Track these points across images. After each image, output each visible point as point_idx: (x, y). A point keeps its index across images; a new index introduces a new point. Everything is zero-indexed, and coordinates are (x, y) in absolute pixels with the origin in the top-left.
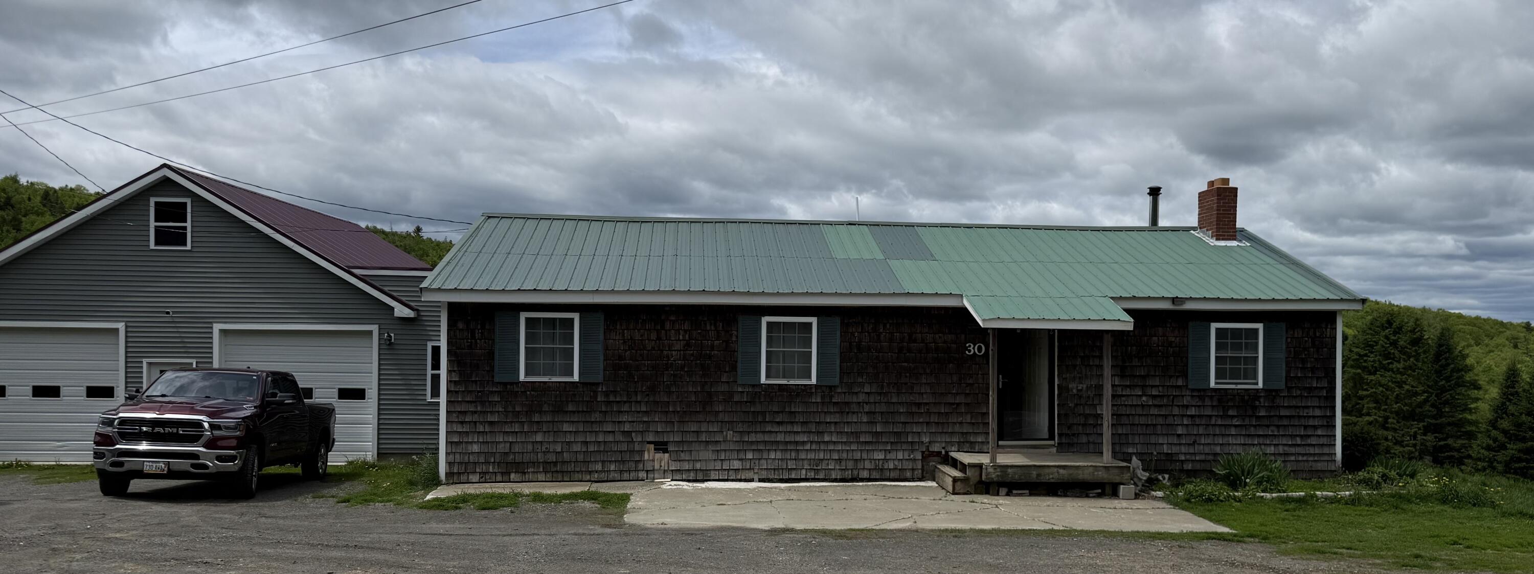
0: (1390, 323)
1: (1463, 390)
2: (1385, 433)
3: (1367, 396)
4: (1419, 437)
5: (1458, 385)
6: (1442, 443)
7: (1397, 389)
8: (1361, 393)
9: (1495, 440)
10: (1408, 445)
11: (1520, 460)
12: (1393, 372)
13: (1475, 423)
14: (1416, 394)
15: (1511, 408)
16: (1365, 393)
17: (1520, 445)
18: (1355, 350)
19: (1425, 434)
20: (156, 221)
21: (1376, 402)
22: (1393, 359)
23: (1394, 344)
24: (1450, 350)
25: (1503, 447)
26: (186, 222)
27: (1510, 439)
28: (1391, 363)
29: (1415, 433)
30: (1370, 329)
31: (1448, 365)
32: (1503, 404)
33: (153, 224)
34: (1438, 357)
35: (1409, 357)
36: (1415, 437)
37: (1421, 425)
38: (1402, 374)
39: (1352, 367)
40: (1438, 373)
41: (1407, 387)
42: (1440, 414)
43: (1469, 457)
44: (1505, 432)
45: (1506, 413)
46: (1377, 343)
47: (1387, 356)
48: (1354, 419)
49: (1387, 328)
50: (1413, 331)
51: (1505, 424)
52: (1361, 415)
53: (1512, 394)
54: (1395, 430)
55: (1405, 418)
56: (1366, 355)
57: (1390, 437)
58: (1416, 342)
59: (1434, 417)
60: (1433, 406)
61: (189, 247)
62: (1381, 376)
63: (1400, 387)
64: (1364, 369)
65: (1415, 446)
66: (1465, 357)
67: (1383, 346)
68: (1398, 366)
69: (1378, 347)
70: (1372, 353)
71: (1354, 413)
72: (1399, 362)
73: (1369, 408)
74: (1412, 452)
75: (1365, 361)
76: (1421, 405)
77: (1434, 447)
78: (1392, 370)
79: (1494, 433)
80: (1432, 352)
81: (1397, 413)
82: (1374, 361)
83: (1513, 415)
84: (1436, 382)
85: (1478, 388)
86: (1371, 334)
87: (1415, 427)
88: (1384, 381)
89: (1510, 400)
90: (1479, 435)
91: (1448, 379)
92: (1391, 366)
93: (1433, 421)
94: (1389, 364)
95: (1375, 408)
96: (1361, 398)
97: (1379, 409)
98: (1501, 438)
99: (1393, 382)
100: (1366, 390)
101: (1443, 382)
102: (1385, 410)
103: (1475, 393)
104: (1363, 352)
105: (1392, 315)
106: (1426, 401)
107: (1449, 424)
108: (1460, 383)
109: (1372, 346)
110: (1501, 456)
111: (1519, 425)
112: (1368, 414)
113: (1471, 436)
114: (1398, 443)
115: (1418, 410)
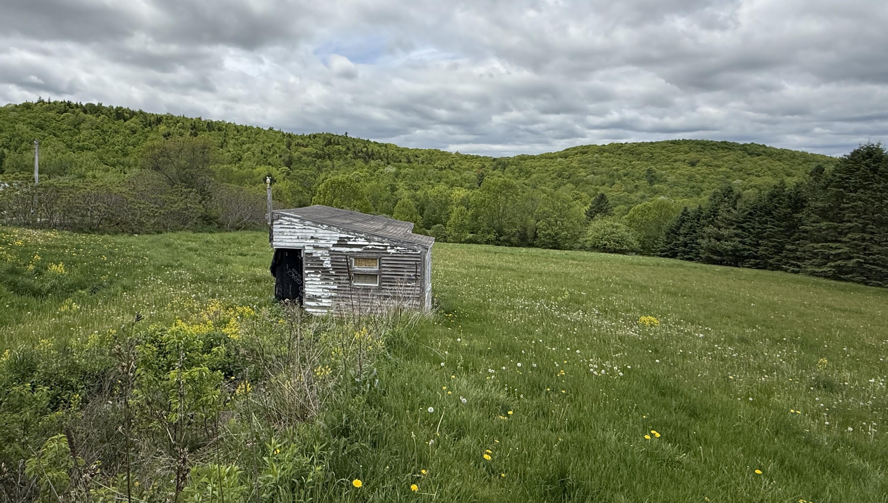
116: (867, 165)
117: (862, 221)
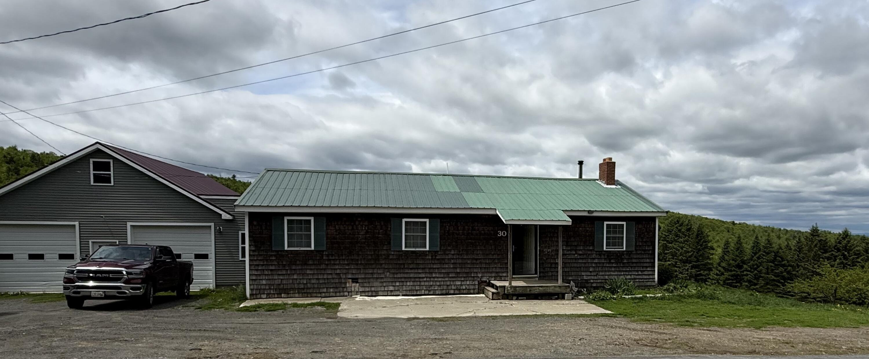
0: (678, 222)
1: (707, 250)
2: (676, 268)
3: (668, 253)
4: (689, 270)
5: (705, 248)
6: (698, 273)
7: (680, 250)
8: (666, 252)
9: (720, 271)
10: (684, 274)
11: (729, 279)
12: (679, 243)
13: (712, 264)
14: (688, 252)
15: (726, 258)
16: (668, 252)
17: (730, 273)
18: (664, 233)
19: (691, 269)
20: (94, 170)
21: (672, 255)
22: (679, 237)
23: (680, 231)
24: (702, 233)
25: (722, 274)
26: (110, 171)
27: (725, 271)
28: (679, 239)
29: (688, 269)
30: (670, 224)
31: (701, 239)
32: (723, 256)
33: (92, 172)
34: (697, 235)
35: (686, 236)
36: (688, 271)
37: (690, 265)
38: (683, 243)
39: (663, 240)
40: (698, 243)
41: (685, 249)
42: (698, 261)
43: (709, 278)
44: (724, 268)
45: (724, 260)
46: (673, 230)
47: (677, 236)
48: (663, 263)
49: (677, 224)
50: (687, 225)
51: (723, 264)
52: (666, 261)
53: (726, 252)
54: (679, 267)
55: (684, 262)
56: (668, 235)
57: (678, 270)
58: (689, 230)
59: (695, 262)
60: (695, 257)
61: (112, 184)
62: (675, 244)
63: (682, 249)
64: (667, 241)
65: (687, 274)
66: (708, 236)
67: (675, 231)
68: (681, 240)
69: (673, 232)
70: (671, 234)
71: (663, 260)
72: (682, 238)
73: (669, 258)
74: (686, 277)
75: (668, 238)
76: (690, 257)
77: (696, 274)
78: (679, 242)
79: (720, 268)
80: (695, 234)
81: (680, 260)
82: (671, 238)
83: (727, 260)
84: (697, 247)
85: (713, 249)
86: (671, 226)
87: (688, 266)
88: (675, 246)
89: (726, 254)
90: (713, 269)
91: (701, 245)
92: (678, 240)
93: (695, 263)
94: (678, 239)
95: (671, 258)
96: (666, 254)
97: (673, 259)
98: (722, 270)
99: (679, 247)
100: (668, 250)
101: (699, 247)
102: (676, 259)
103: (712, 252)
104: (667, 234)
105: (679, 218)
106: (692, 255)
107: (701, 265)
108: (706, 247)
109: (671, 232)
110: (722, 278)
111: (729, 265)
112: (669, 261)
113: (710, 270)
114: (681, 273)
115: (689, 259)
116: (677, 228)
117: (674, 260)
